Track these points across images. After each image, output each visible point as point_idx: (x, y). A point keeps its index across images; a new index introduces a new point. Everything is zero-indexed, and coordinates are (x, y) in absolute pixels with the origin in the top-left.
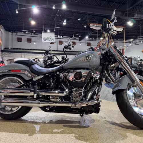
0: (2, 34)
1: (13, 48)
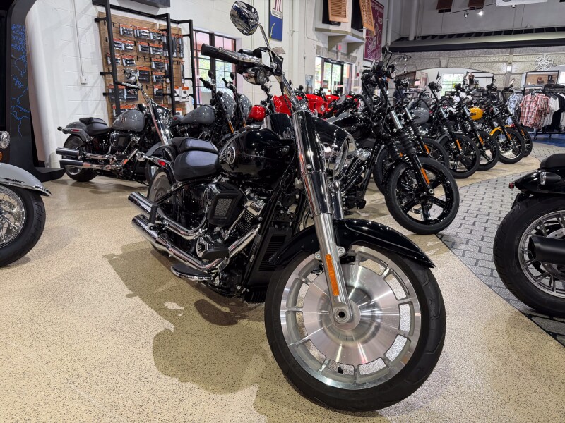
1: (423, 34)
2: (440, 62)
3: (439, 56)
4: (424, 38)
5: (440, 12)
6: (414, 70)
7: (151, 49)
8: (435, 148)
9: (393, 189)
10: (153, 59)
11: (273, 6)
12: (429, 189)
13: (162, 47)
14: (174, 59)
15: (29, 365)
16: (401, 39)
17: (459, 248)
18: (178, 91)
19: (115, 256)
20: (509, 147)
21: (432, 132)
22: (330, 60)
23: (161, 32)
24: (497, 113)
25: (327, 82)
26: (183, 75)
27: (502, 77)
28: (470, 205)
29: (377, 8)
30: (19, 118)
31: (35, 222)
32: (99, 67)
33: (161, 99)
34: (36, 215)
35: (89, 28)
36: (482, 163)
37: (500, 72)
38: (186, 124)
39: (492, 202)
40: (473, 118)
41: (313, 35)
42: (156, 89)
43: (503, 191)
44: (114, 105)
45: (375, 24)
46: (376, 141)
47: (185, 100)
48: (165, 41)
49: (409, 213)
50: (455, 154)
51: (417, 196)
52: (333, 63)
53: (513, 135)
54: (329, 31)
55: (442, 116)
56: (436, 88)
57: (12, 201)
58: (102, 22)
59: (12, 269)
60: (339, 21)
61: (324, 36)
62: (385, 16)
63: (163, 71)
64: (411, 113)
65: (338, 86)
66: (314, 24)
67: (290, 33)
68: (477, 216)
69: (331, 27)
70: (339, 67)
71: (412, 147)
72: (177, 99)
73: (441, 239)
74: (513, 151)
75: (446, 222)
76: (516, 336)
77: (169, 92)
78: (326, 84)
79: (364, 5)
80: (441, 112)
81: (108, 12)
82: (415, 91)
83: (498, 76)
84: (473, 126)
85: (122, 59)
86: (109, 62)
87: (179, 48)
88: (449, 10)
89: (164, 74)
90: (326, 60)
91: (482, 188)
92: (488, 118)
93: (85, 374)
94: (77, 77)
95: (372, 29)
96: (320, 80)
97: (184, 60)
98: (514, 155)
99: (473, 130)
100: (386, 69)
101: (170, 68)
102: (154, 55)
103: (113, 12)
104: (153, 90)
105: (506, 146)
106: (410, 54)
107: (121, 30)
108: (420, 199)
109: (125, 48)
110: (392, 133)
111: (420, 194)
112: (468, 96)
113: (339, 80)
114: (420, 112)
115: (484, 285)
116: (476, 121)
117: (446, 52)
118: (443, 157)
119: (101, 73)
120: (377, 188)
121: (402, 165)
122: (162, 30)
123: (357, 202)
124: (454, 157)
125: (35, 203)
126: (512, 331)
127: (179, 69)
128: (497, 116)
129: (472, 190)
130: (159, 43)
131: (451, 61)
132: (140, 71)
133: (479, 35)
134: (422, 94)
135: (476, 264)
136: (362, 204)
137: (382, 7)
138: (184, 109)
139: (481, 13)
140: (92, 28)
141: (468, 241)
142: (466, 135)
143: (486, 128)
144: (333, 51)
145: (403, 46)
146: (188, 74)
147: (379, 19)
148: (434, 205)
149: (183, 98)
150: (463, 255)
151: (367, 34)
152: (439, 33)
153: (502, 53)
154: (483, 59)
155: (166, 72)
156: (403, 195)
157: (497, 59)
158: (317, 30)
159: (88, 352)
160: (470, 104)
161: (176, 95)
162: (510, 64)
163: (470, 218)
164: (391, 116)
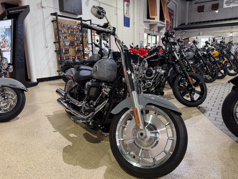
0: (176, 6)
1: (192, 22)
2: (200, 33)
3: (199, 31)
4: (192, 23)
5: (199, 12)
6: (188, 37)
7: (74, 32)
8: (197, 69)
9: (176, 86)
10: (75, 36)
11: (125, 13)
12: (192, 86)
13: (79, 31)
14: (84, 36)
15: (11, 163)
16: (182, 24)
17: (207, 113)
18: (86, 49)
19: (50, 116)
20: (232, 68)
21: (195, 63)
22: (151, 34)
23: (79, 25)
24: (225, 53)
25: (150, 44)
26: (88, 42)
27: (228, 39)
28: (213, 94)
29: (171, 12)
30: (20, 61)
31: (21, 102)
32: (53, 40)
33: (78, 53)
34: (21, 100)
35: (49, 24)
36: (219, 76)
37: (227, 36)
38: (88, 62)
39: (224, 93)
40: (214, 56)
41: (143, 24)
42: (77, 48)
43: (229, 88)
44: (59, 55)
45: (170, 19)
46: (168, 65)
47: (88, 53)
48: (80, 29)
49: (184, 97)
50: (206, 72)
51: (188, 89)
52: (152, 36)
53: (233, 63)
54: (150, 22)
55: (199, 55)
56: (196, 43)
57: (12, 94)
58: (54, 22)
59: (11, 122)
60: (154, 18)
61: (148, 25)
62: (174, 15)
63: (80, 41)
64: (185, 54)
65: (154, 45)
66: (143, 19)
67: (133, 24)
68: (216, 99)
69: (151, 20)
70: (155, 37)
71: (184, 67)
72: (85, 52)
73: (199, 109)
74: (234, 70)
75: (201, 101)
76: (234, 153)
77: (82, 49)
78: (149, 44)
79: (165, 11)
80: (199, 53)
81: (57, 18)
82: (188, 46)
83: (226, 38)
84: (214, 59)
85: (62, 37)
86: (57, 38)
87: (86, 31)
88: (203, 11)
89: (80, 42)
90: (149, 34)
91: (219, 87)
92: (221, 56)
93: (34, 167)
94: (44, 44)
95: (169, 20)
96: (146, 43)
97: (88, 36)
98: (235, 72)
99: (214, 61)
100: (171, 34)
101: (82, 39)
102: (76, 35)
103: (59, 18)
104: (75, 49)
105: (231, 68)
106: (186, 30)
107: (62, 24)
108: (188, 90)
109: (64, 32)
110: (175, 62)
111: (189, 89)
112: (212, 47)
113: (155, 43)
114: (190, 54)
115: (219, 129)
116: (216, 57)
117: (202, 29)
118: (200, 73)
119: (54, 43)
120: (170, 87)
121: (180, 75)
122: (79, 24)
123: (160, 92)
124: (206, 73)
125: (21, 95)
126: (232, 151)
127: (86, 40)
128: (225, 55)
129: (215, 87)
130: (78, 30)
131: (204, 32)
132: (70, 41)
133: (217, 21)
134: (192, 47)
135: (215, 120)
136: (162, 94)
137: (173, 11)
138: (88, 57)
139: (217, 11)
140: (50, 24)
141: (212, 109)
142: (211, 63)
143: (221, 60)
144: (152, 30)
145: (183, 27)
146: (90, 42)
147: (172, 16)
148: (195, 93)
149: (88, 52)
150: (209, 116)
151: (167, 23)
152: (199, 21)
153: (228, 28)
154: (219, 31)
155: (81, 41)
156: (181, 89)
157: (225, 31)
158: (145, 22)
159: (36, 157)
160: (213, 50)
161: (85, 51)
162: (232, 33)
163: (213, 100)
164: (174, 54)
